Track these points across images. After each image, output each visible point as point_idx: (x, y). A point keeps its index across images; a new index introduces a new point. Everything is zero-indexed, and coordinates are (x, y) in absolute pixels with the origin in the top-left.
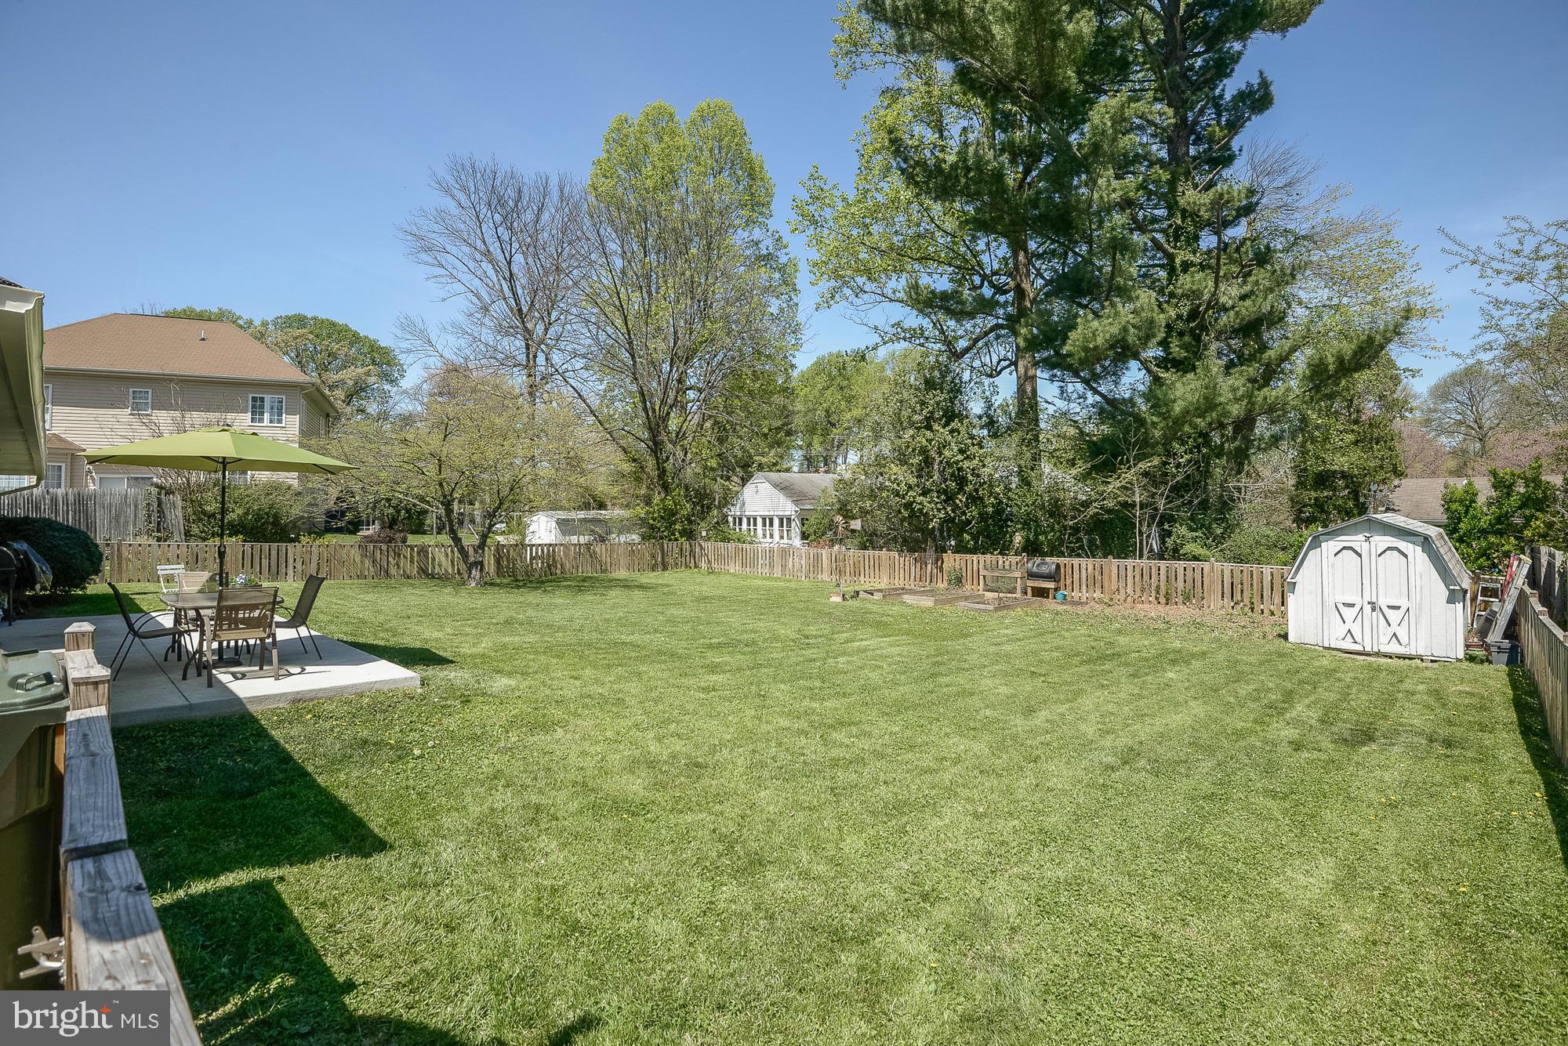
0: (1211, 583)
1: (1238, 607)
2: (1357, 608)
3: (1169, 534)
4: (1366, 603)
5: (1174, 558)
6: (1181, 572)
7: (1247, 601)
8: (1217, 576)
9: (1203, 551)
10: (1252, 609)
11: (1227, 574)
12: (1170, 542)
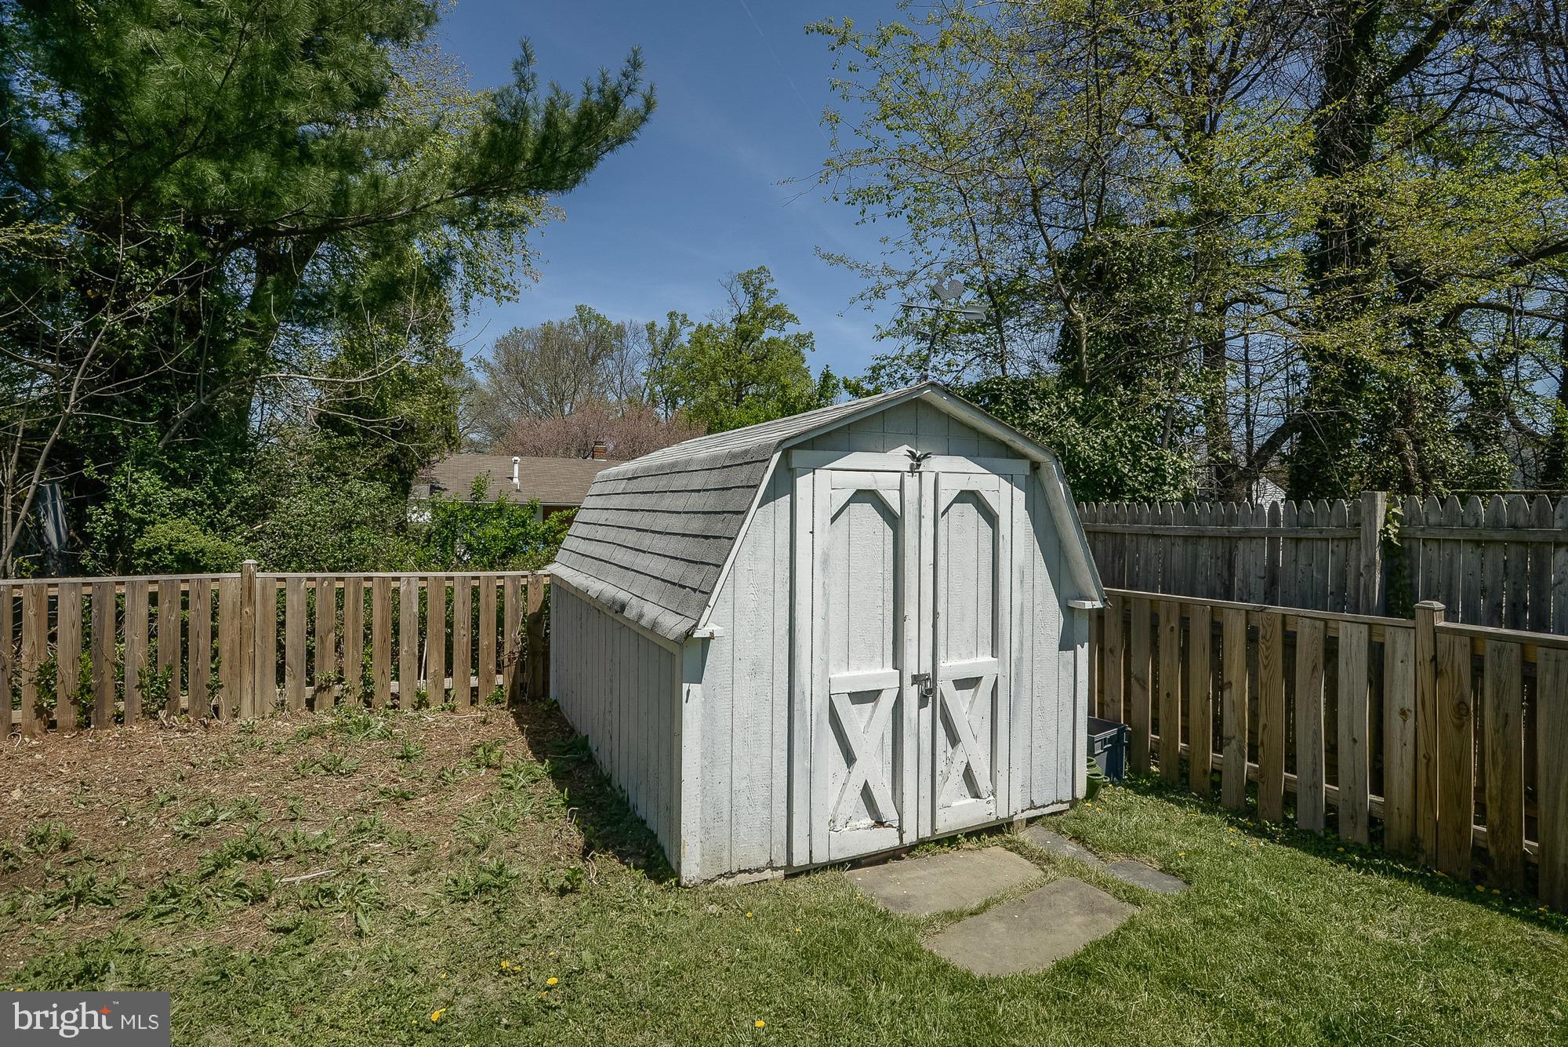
0: (245, 635)
1: (328, 699)
2: (887, 701)
3: (98, 493)
4: (908, 680)
5: (110, 565)
6: (138, 610)
7: (352, 677)
8: (263, 614)
9: (209, 542)
10: (367, 698)
11: (295, 603)
12: (100, 518)
